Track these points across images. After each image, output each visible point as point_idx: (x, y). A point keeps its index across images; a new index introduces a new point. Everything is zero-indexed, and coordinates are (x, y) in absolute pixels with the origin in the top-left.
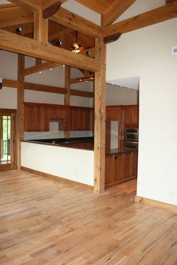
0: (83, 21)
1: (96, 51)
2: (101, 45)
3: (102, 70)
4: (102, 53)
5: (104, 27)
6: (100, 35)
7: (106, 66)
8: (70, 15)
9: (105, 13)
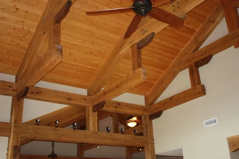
0: (127, 106)
1: (144, 128)
2: (147, 122)
3: (150, 144)
4: (148, 128)
5: (148, 106)
6: (146, 114)
7: (154, 141)
8: (116, 103)
9: (148, 94)
